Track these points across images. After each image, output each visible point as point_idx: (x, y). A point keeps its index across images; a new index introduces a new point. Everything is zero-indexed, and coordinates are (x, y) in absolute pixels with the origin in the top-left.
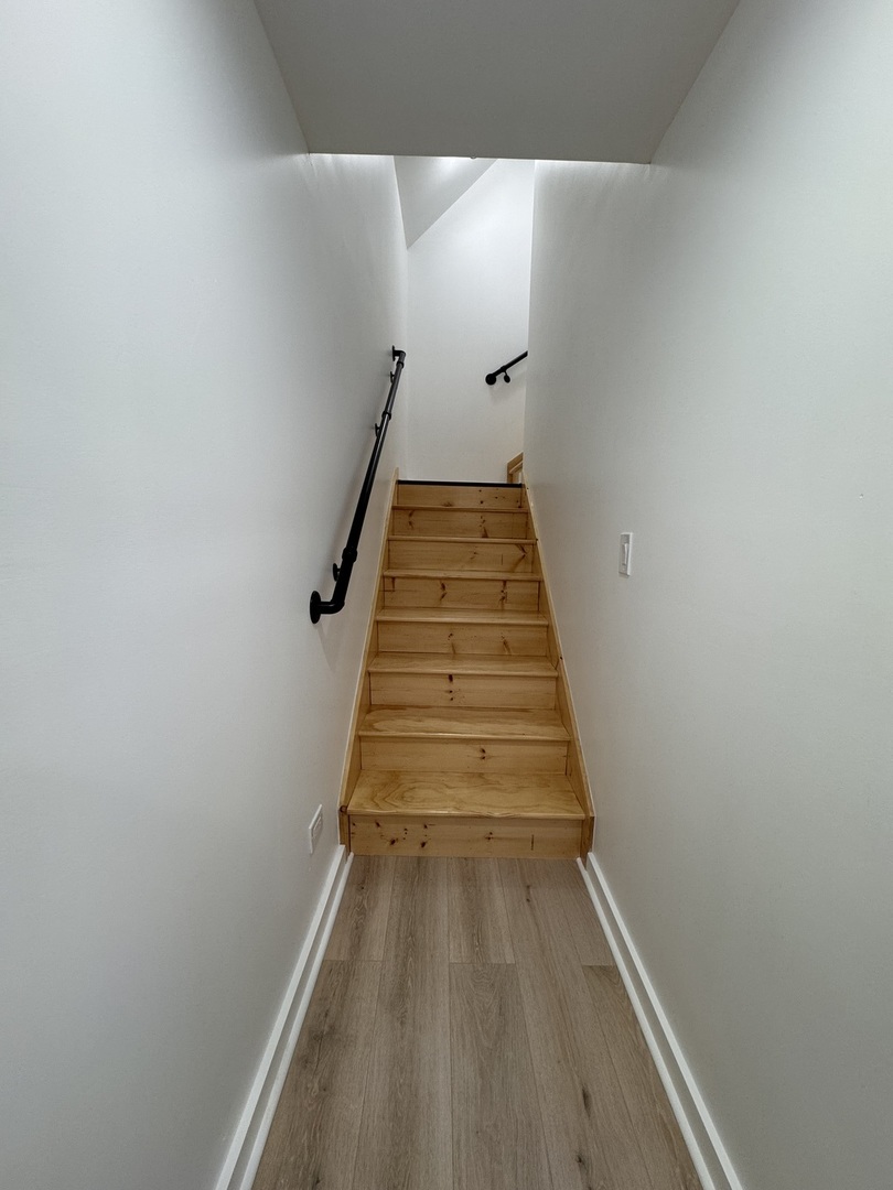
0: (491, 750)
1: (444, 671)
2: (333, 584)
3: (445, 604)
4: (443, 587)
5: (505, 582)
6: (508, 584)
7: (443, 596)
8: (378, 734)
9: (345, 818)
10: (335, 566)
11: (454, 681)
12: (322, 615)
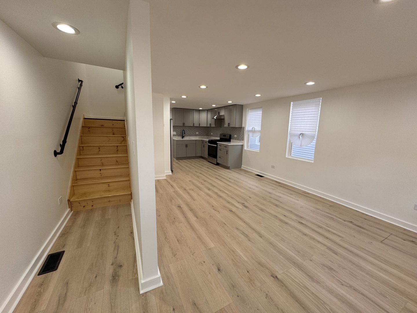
0: (110, 184)
1: (99, 169)
2: (60, 148)
3: (100, 153)
4: (99, 148)
5: (117, 146)
6: (118, 147)
7: (99, 151)
8: (78, 184)
9: (70, 203)
10: (60, 144)
11: (101, 171)
12: (57, 155)
